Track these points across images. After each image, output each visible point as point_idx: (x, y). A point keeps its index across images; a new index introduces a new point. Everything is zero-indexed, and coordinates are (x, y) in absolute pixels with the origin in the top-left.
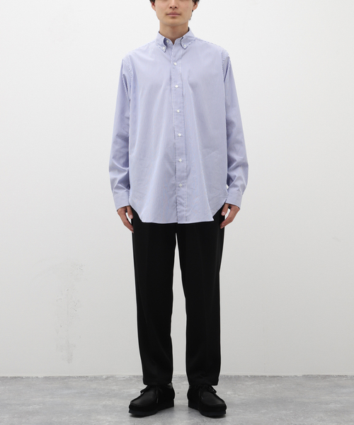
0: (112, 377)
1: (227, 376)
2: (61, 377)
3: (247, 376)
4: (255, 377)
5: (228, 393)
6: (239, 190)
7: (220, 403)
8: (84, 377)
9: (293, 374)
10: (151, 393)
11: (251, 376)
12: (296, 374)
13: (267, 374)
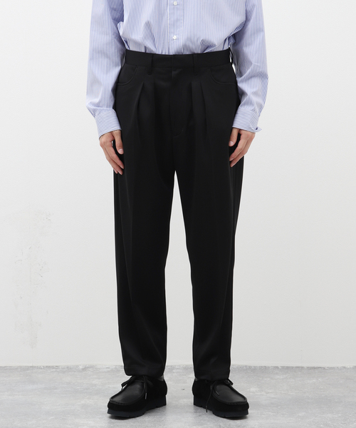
0: (91, 367)
1: (250, 367)
2: (21, 367)
3: (277, 367)
4: (288, 368)
5: (252, 389)
6: (254, 110)
7: (240, 399)
8: (53, 367)
9: (340, 365)
10: (137, 387)
11: (283, 367)
12: (344, 365)
13: (305, 365)
